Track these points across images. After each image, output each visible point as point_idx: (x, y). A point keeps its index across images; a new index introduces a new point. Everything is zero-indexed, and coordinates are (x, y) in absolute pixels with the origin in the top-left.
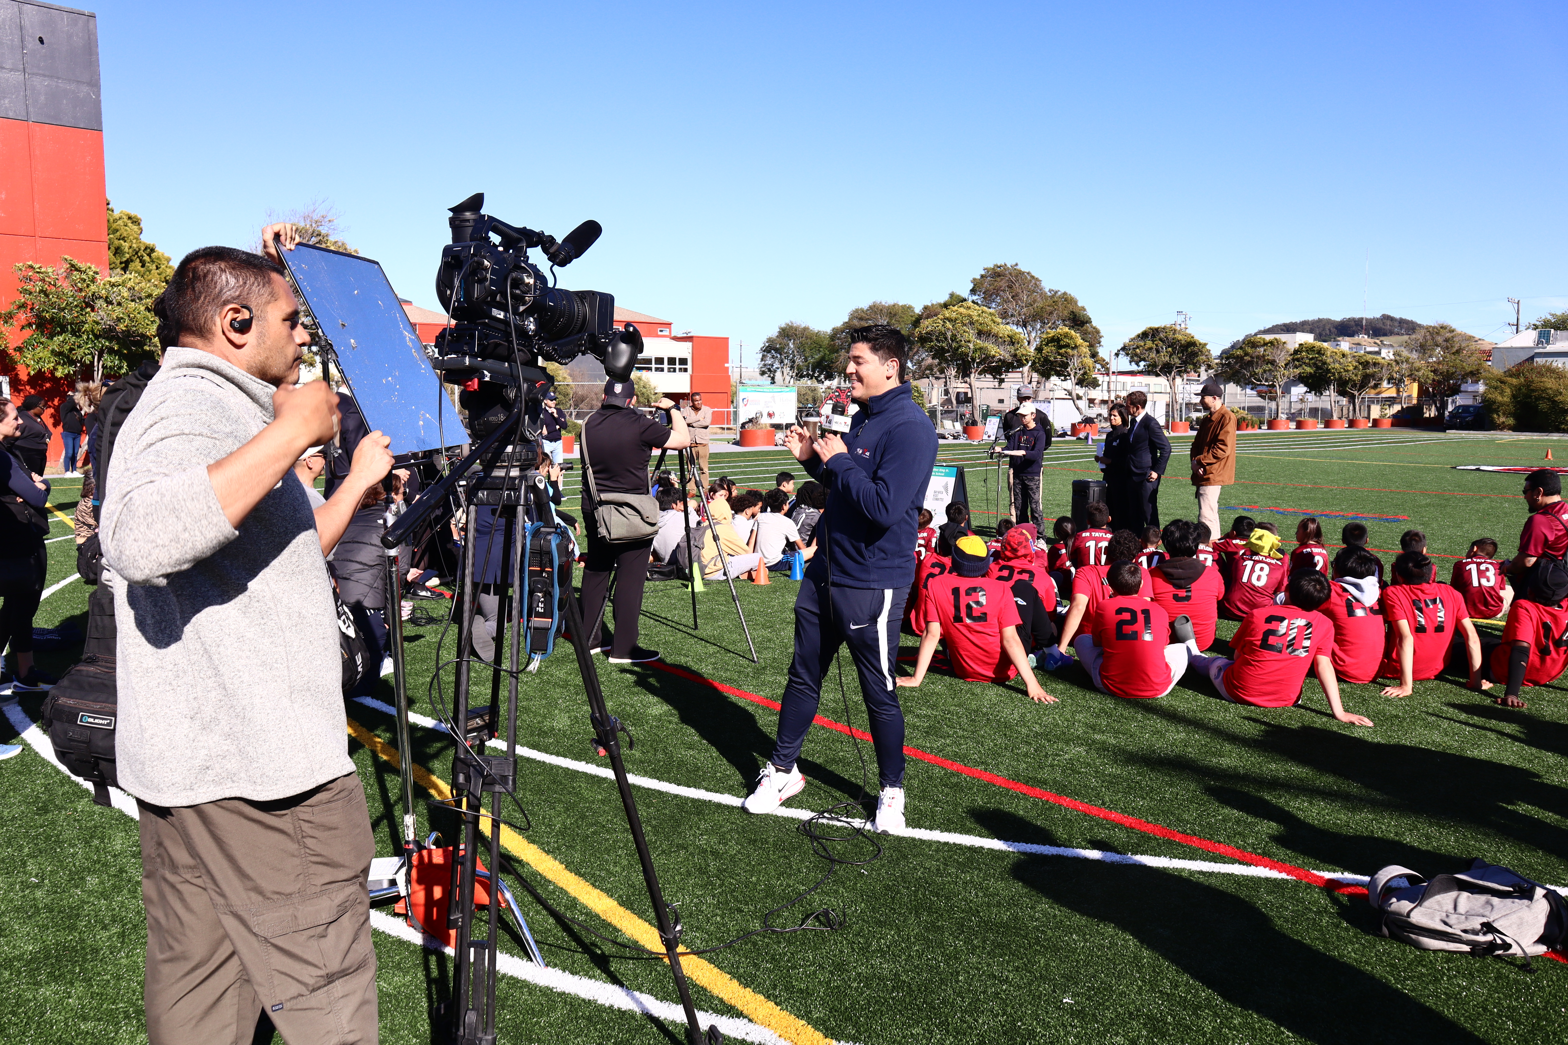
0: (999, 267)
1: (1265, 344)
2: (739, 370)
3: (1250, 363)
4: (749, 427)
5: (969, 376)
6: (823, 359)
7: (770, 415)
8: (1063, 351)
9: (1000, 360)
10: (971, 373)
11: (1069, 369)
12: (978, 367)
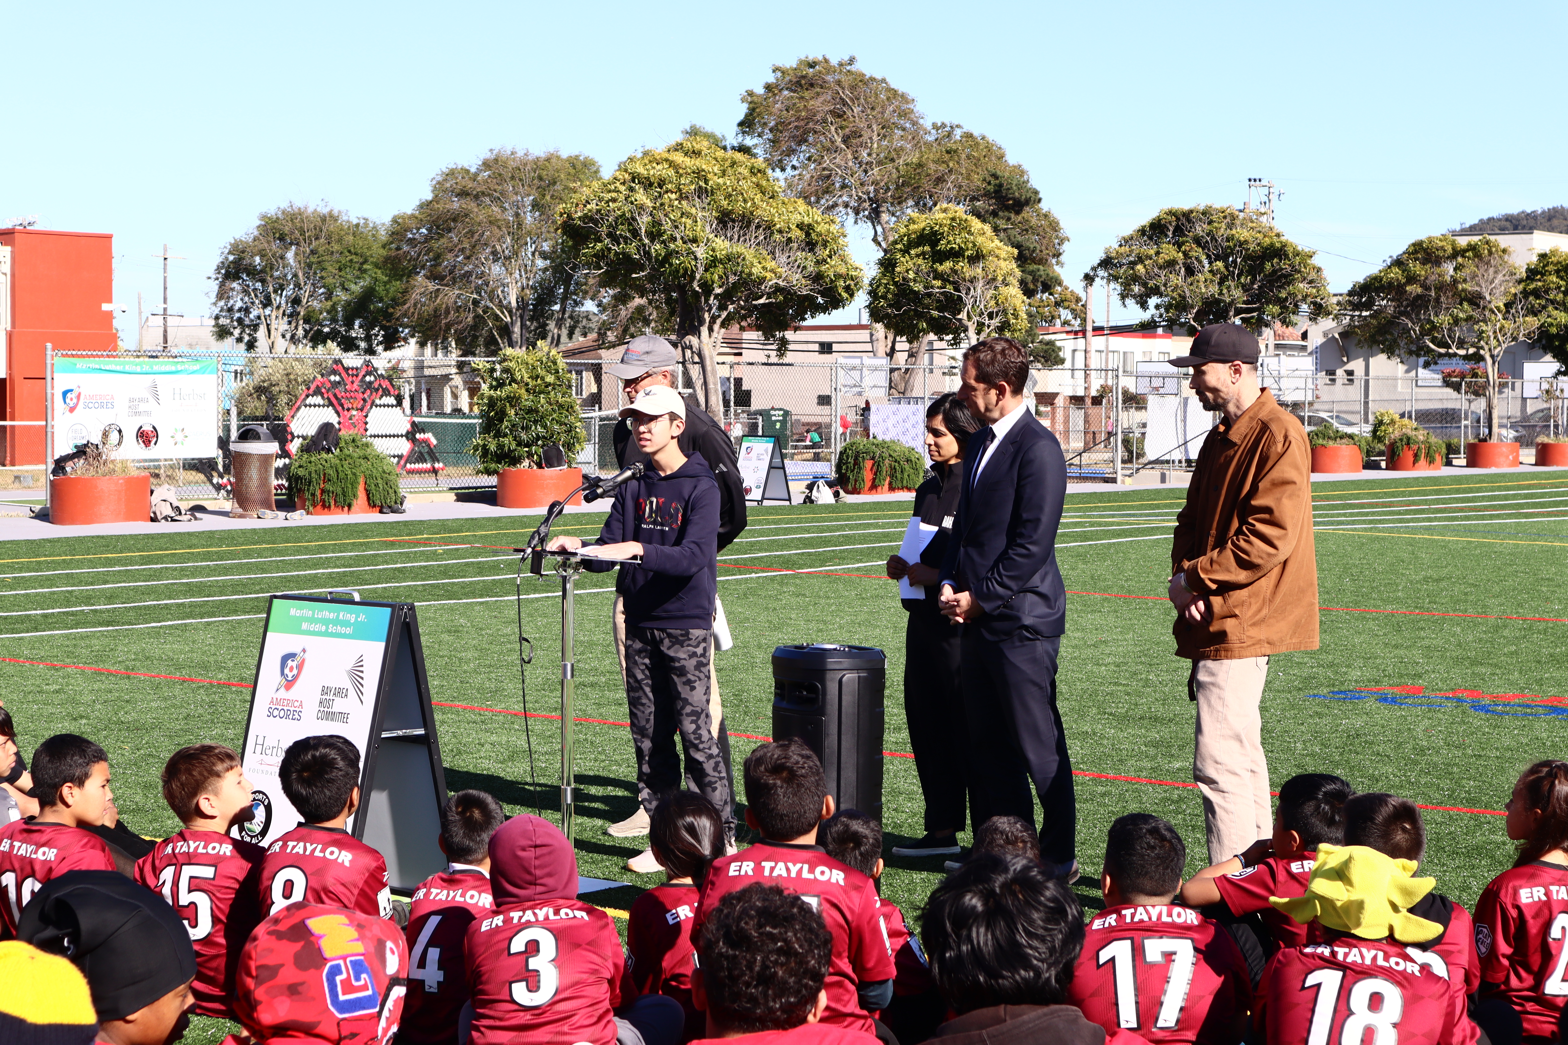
0: (812, 65)
1: (1457, 253)
2: (160, 320)
3: (1420, 303)
4: (76, 469)
5: (696, 332)
6: (368, 295)
7: (146, 437)
8: (946, 267)
9: (778, 289)
10: (702, 322)
11: (963, 316)
12: (722, 307)
